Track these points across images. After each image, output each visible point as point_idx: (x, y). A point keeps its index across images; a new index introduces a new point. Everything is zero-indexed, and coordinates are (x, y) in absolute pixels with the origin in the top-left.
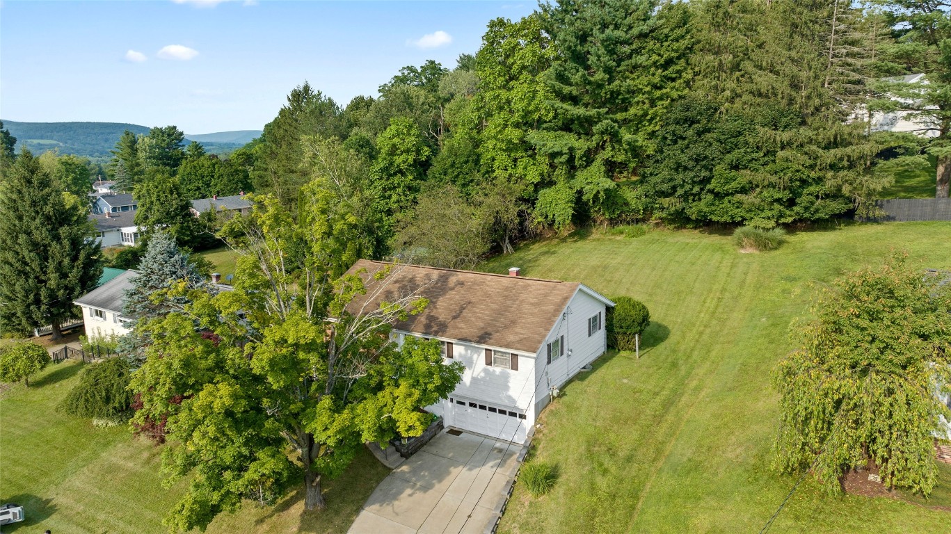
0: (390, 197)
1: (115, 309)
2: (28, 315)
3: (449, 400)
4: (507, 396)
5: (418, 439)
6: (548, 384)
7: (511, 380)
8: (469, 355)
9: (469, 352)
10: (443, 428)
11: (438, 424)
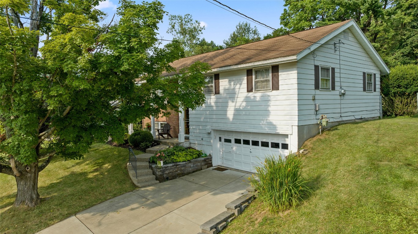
3: (218, 139)
4: (267, 122)
5: (178, 166)
6: (317, 111)
7: (272, 103)
8: (232, 87)
9: (232, 83)
10: (212, 166)
11: (205, 160)
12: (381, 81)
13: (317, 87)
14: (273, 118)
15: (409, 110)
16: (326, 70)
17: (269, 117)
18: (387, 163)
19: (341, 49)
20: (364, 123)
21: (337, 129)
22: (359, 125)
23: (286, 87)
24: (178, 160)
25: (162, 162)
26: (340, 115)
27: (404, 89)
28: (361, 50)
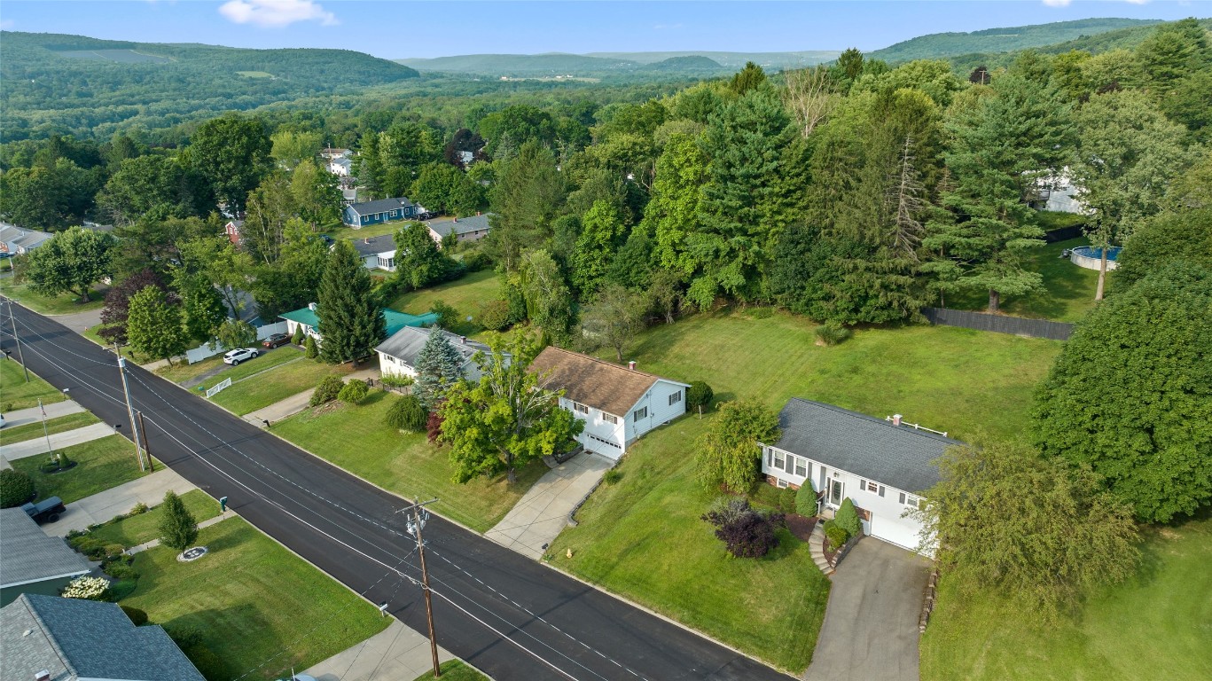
0: (590, 266)
1: (401, 358)
2: (343, 352)
11: (580, 448)
24: (567, 451)
26: (650, 427)
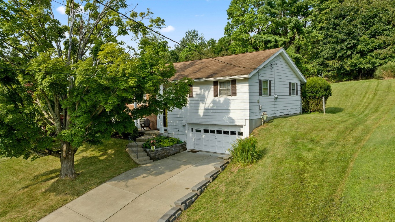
3: (191, 130)
4: (228, 118)
5: (165, 150)
6: (260, 110)
7: (231, 105)
8: (203, 93)
9: (203, 90)
10: (186, 150)
11: (182, 146)
12: (301, 88)
13: (260, 94)
14: (233, 114)
15: (318, 108)
16: (266, 82)
17: (229, 114)
18: (301, 140)
19: (275, 68)
20: (290, 118)
21: (273, 122)
22: (287, 119)
23: (241, 94)
24: (165, 146)
25: (154, 147)
26: (274, 112)
27: (315, 94)
28: (288, 67)
